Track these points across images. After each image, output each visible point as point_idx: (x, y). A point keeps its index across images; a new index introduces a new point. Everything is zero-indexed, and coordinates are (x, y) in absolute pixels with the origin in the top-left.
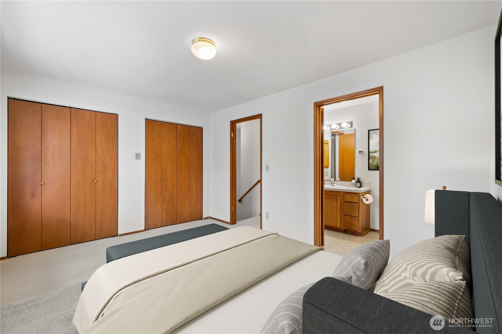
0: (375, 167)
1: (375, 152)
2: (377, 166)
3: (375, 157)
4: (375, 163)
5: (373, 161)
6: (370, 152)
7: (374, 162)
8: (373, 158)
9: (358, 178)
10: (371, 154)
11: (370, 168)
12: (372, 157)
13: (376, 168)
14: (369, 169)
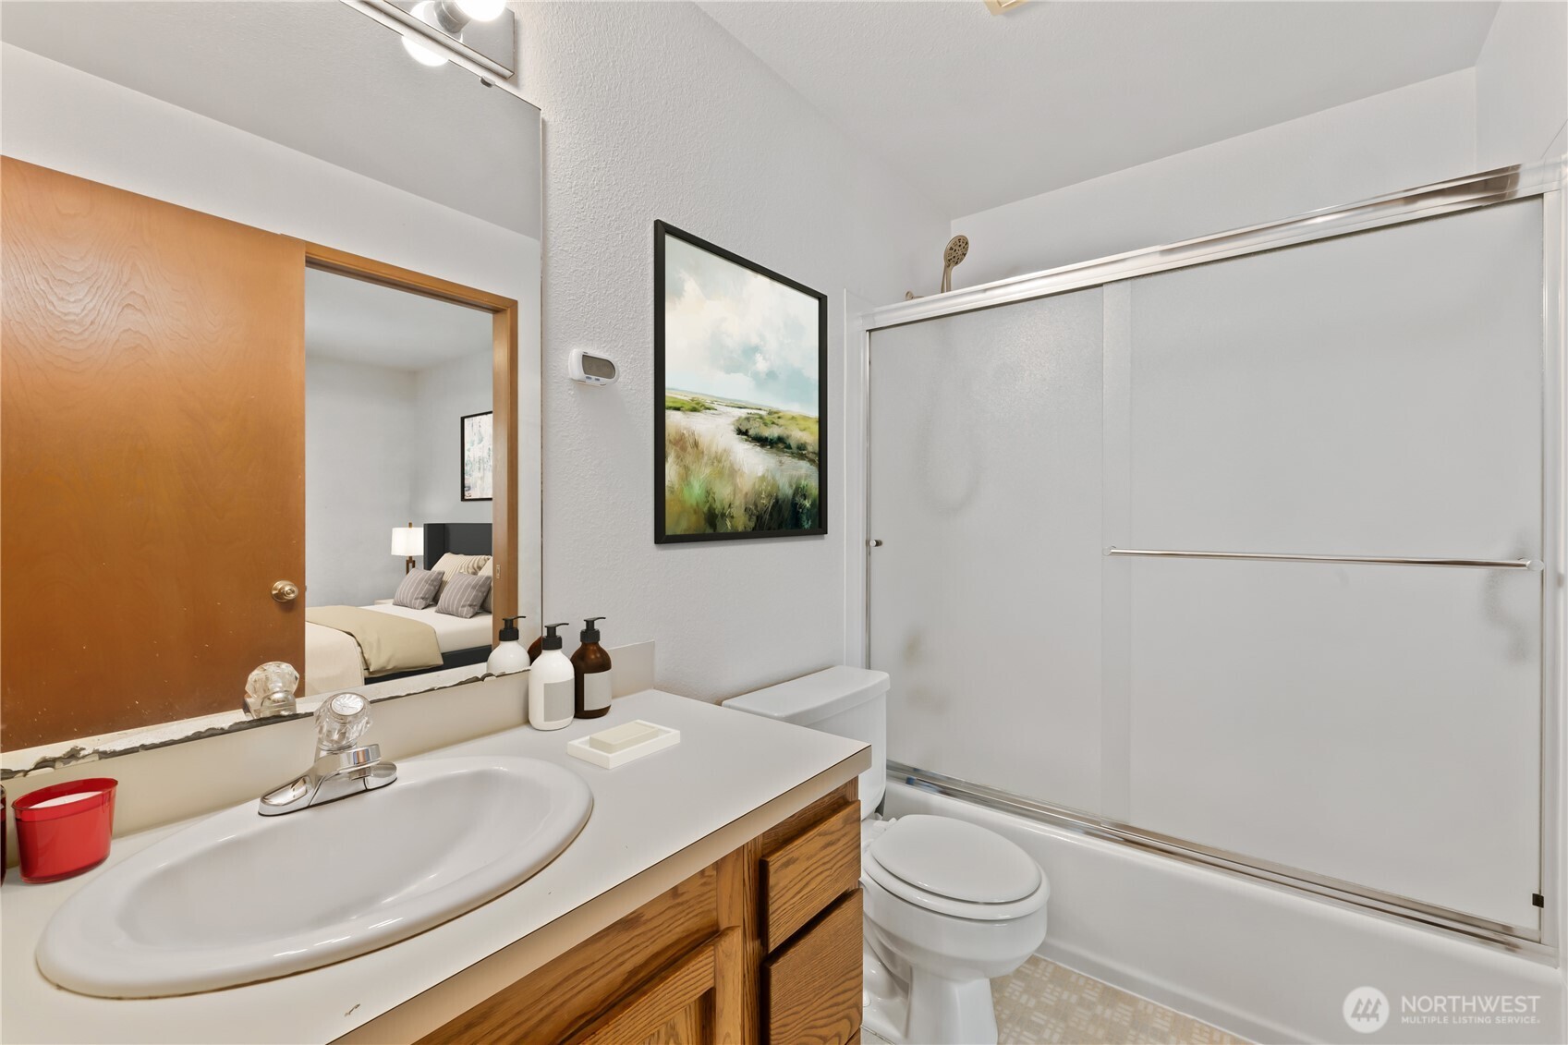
0: (694, 518)
1: (694, 410)
2: (706, 509)
3: (696, 445)
4: (695, 492)
5: (686, 474)
6: (668, 404)
7: (689, 484)
8: (684, 449)
9: (590, 623)
10: (672, 418)
11: (669, 531)
12: (681, 441)
13: (703, 522)
14: (662, 537)
